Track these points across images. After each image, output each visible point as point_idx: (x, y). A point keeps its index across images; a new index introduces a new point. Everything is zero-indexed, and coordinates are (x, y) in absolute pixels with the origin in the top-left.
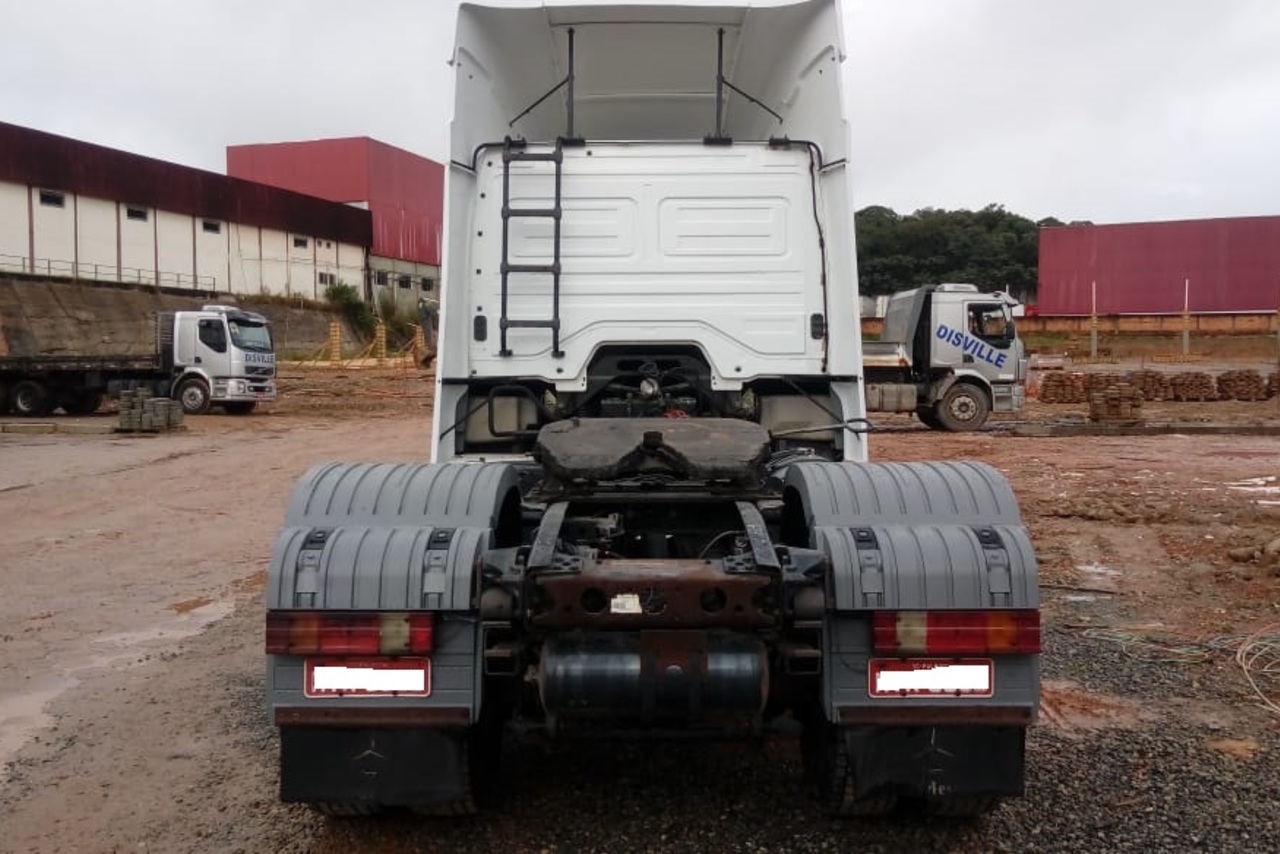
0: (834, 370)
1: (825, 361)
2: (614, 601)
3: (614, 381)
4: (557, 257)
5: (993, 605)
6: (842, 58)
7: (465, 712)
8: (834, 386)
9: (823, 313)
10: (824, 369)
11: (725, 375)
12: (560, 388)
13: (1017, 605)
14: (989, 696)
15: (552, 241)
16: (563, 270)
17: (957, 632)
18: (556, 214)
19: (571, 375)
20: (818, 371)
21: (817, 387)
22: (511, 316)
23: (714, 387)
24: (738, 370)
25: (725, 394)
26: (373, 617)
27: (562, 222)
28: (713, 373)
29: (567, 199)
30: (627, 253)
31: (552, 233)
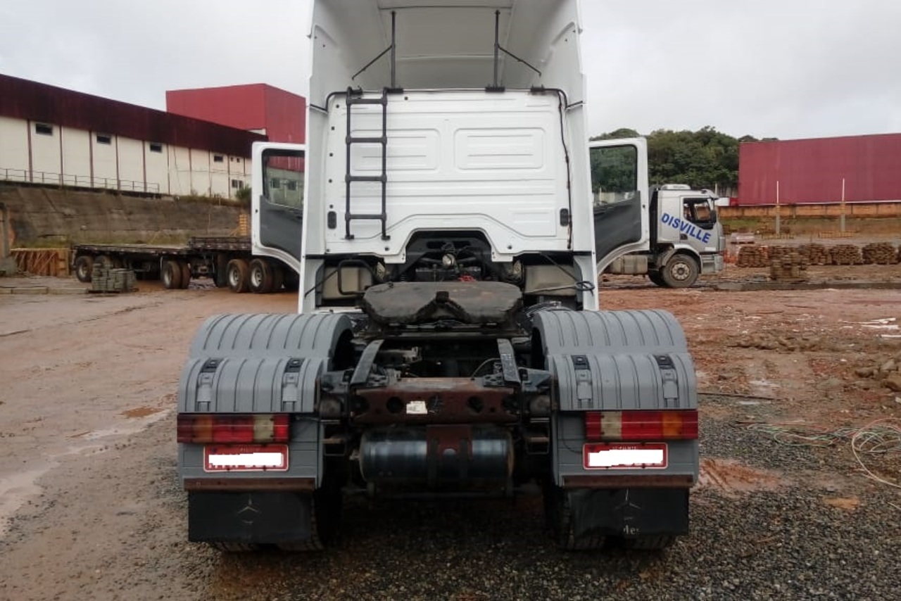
0: (576, 248)
1: (570, 241)
2: (408, 406)
3: (425, 256)
4: (384, 170)
5: (667, 406)
6: (580, 31)
7: (311, 481)
8: (577, 259)
9: (568, 208)
10: (569, 247)
11: (501, 252)
12: (387, 261)
13: (682, 407)
14: (664, 468)
15: (381, 159)
16: (388, 179)
17: (642, 425)
18: (383, 141)
19: (395, 252)
20: (564, 248)
21: (564, 259)
22: (352, 212)
23: (494, 260)
24: (510, 248)
25: (501, 264)
26: (248, 418)
27: (387, 146)
28: (493, 250)
29: (390, 130)
30: (433, 168)
31: (381, 154)
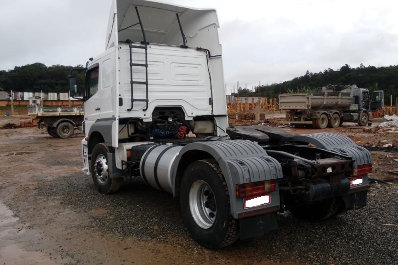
0: (215, 114)
1: (212, 111)
3: (158, 118)
4: (147, 79)
6: (219, 27)
8: (215, 118)
9: (211, 97)
10: (212, 113)
11: (189, 116)
12: (144, 121)
15: (145, 74)
16: (149, 83)
18: (146, 65)
19: (148, 117)
20: (211, 114)
21: (210, 118)
22: (134, 98)
23: (186, 119)
24: (192, 114)
25: (188, 121)
26: (263, 183)
27: (148, 68)
28: (186, 115)
29: (149, 61)
30: (162, 79)
31: (145, 72)
